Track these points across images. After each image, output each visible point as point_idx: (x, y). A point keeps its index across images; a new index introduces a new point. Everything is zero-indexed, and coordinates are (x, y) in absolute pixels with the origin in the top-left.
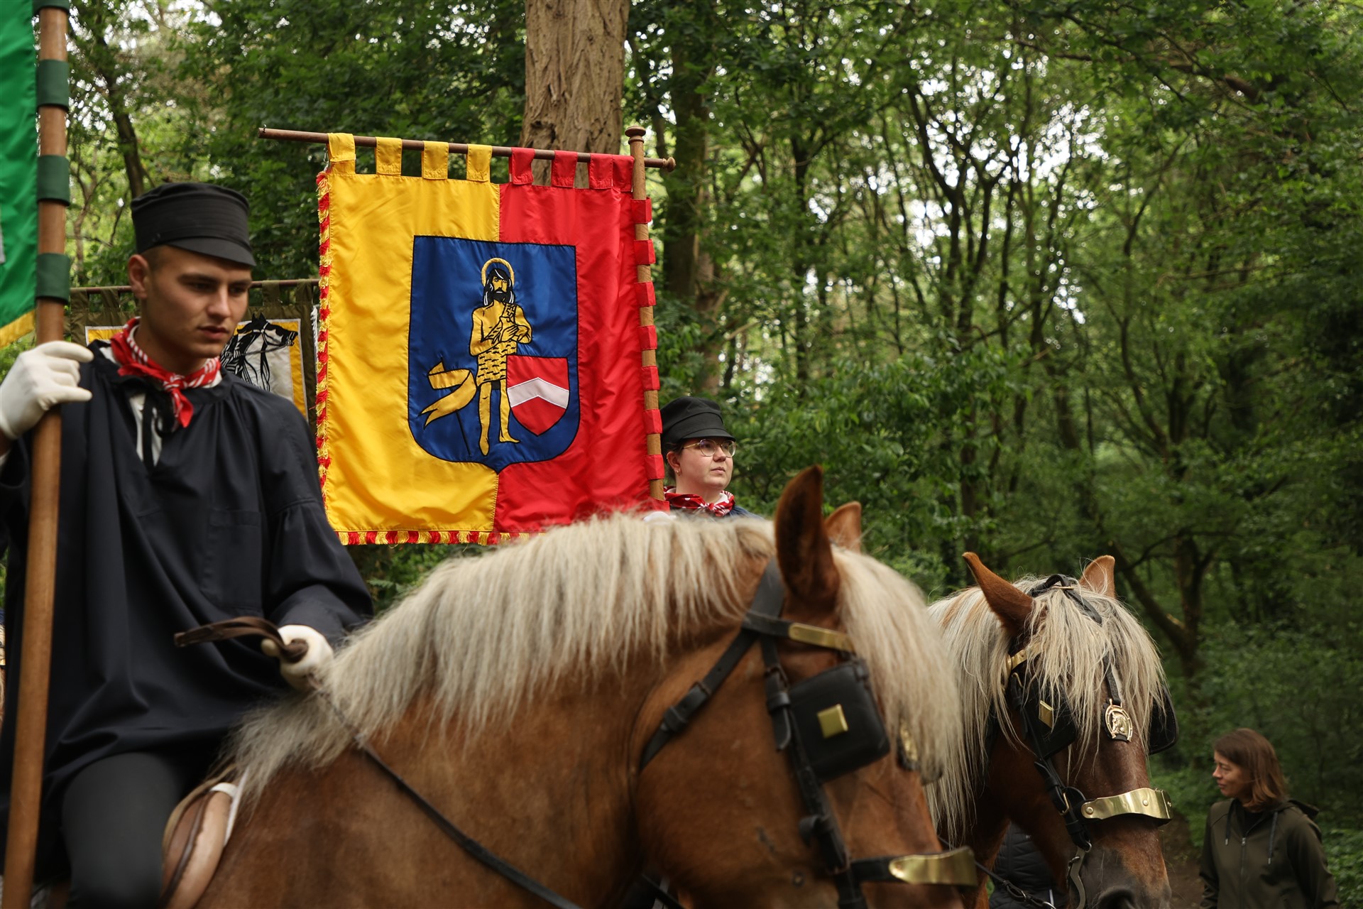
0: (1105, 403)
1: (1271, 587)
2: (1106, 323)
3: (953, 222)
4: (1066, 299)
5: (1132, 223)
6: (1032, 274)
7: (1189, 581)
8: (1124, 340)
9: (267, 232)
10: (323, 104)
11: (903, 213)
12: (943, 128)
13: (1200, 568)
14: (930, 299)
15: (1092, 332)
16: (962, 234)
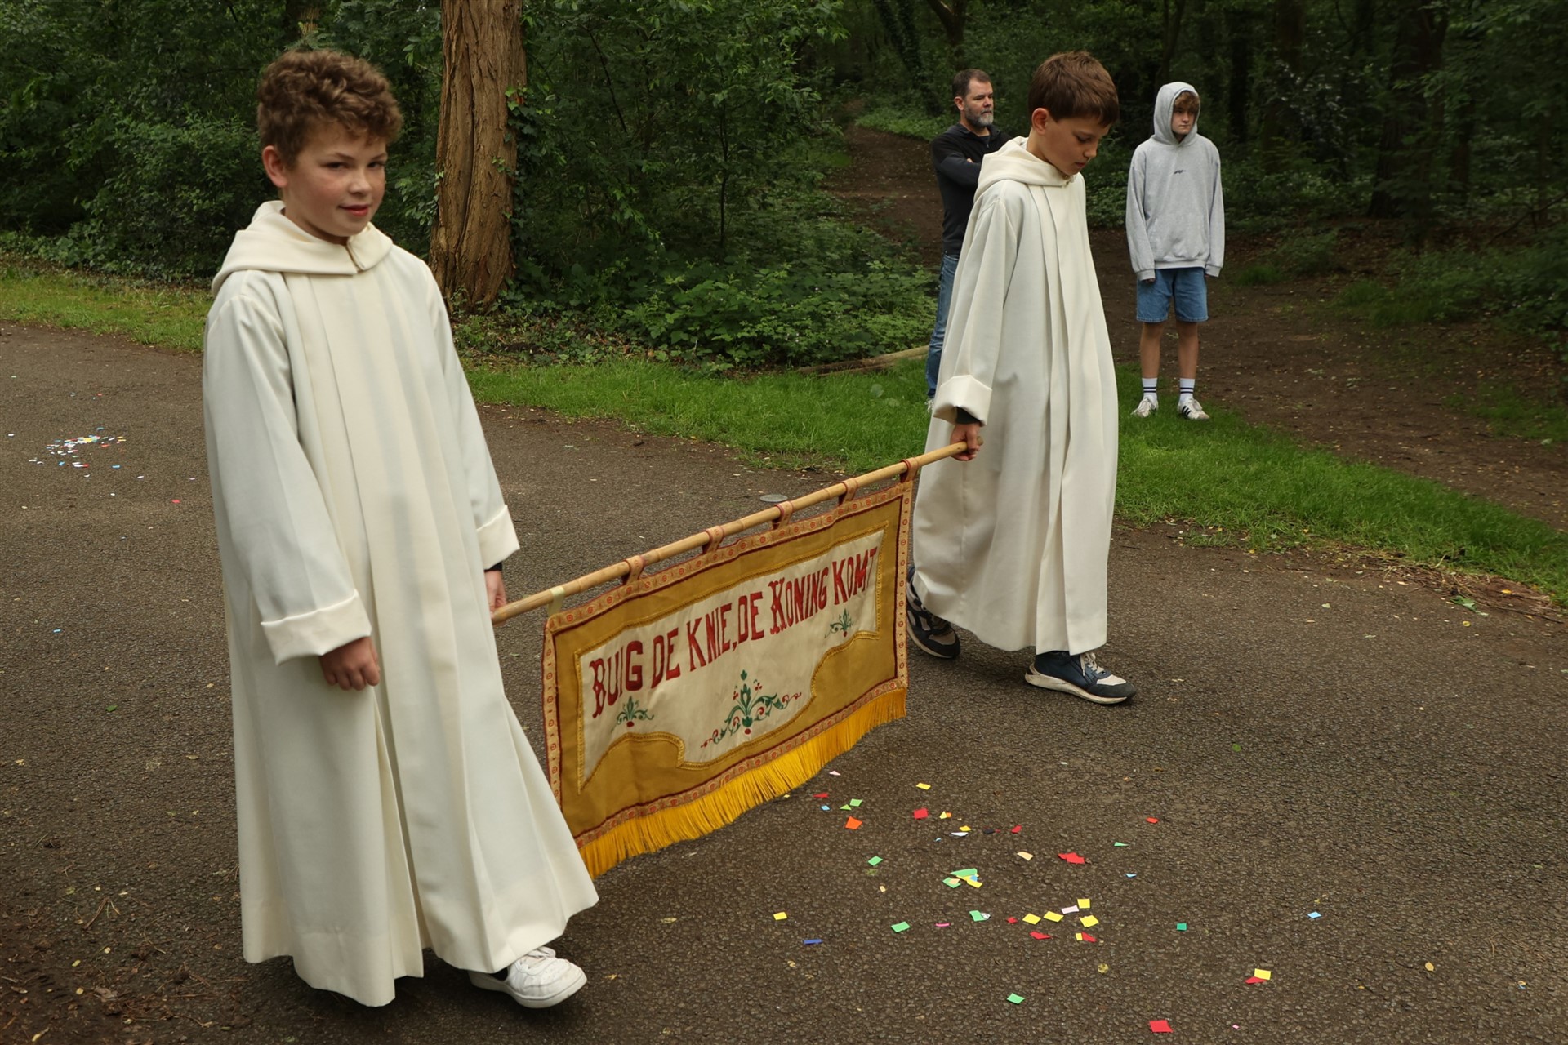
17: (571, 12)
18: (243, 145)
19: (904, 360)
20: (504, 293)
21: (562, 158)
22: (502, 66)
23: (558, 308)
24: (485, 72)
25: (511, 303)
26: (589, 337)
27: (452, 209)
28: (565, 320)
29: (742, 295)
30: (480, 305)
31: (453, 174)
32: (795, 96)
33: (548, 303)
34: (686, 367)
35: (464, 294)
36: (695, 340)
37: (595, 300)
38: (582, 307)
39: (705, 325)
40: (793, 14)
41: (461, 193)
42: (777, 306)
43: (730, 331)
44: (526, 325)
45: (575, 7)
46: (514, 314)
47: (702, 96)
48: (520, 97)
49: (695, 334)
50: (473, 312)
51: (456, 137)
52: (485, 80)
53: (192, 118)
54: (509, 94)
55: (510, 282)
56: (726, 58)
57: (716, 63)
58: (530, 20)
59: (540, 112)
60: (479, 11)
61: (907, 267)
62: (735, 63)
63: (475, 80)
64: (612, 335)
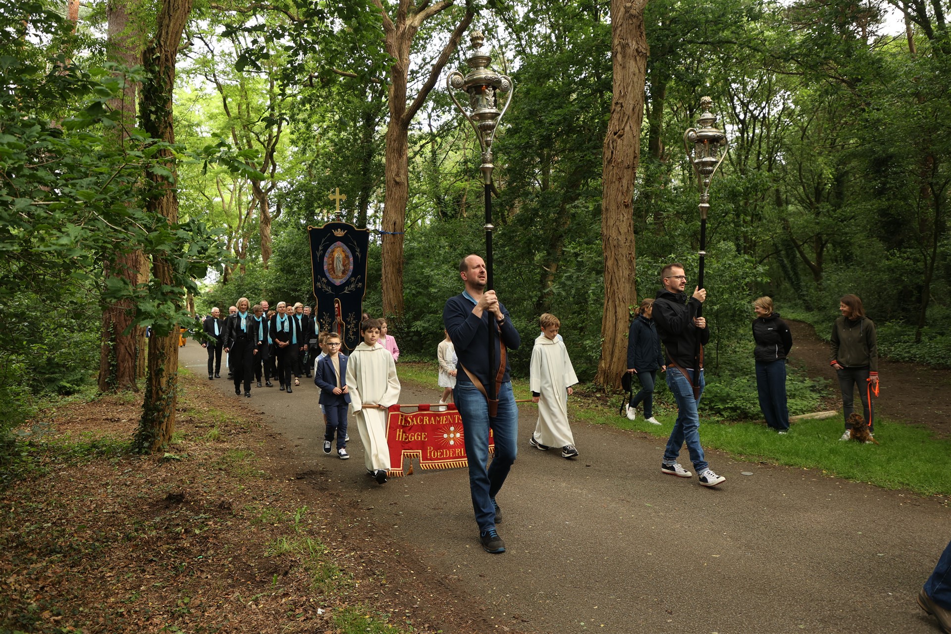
0: (792, 191)
1: (848, 252)
2: (794, 164)
3: (742, 132)
4: (780, 157)
5: (804, 130)
6: (769, 148)
7: (819, 250)
8: (800, 170)
9: (528, 142)
10: (543, 102)
11: (724, 129)
12: (739, 99)
13: (823, 246)
14: (733, 157)
15: (789, 167)
16: (746, 135)
17: (654, 275)
18: (525, 327)
19: (802, 419)
22: (627, 297)
24: (621, 300)
26: (662, 405)
27: (607, 353)
29: (727, 389)
31: (608, 339)
32: (749, 307)
34: (704, 418)
35: (611, 387)
36: (707, 407)
37: (664, 390)
38: (659, 393)
39: (711, 401)
40: (746, 273)
41: (611, 346)
42: (743, 394)
43: (722, 404)
45: (656, 273)
47: (708, 307)
49: (706, 405)
50: (615, 393)
51: (609, 324)
52: (621, 303)
56: (718, 292)
57: (714, 294)
58: (638, 279)
60: (619, 276)
61: (801, 379)
62: (722, 294)
63: (617, 303)
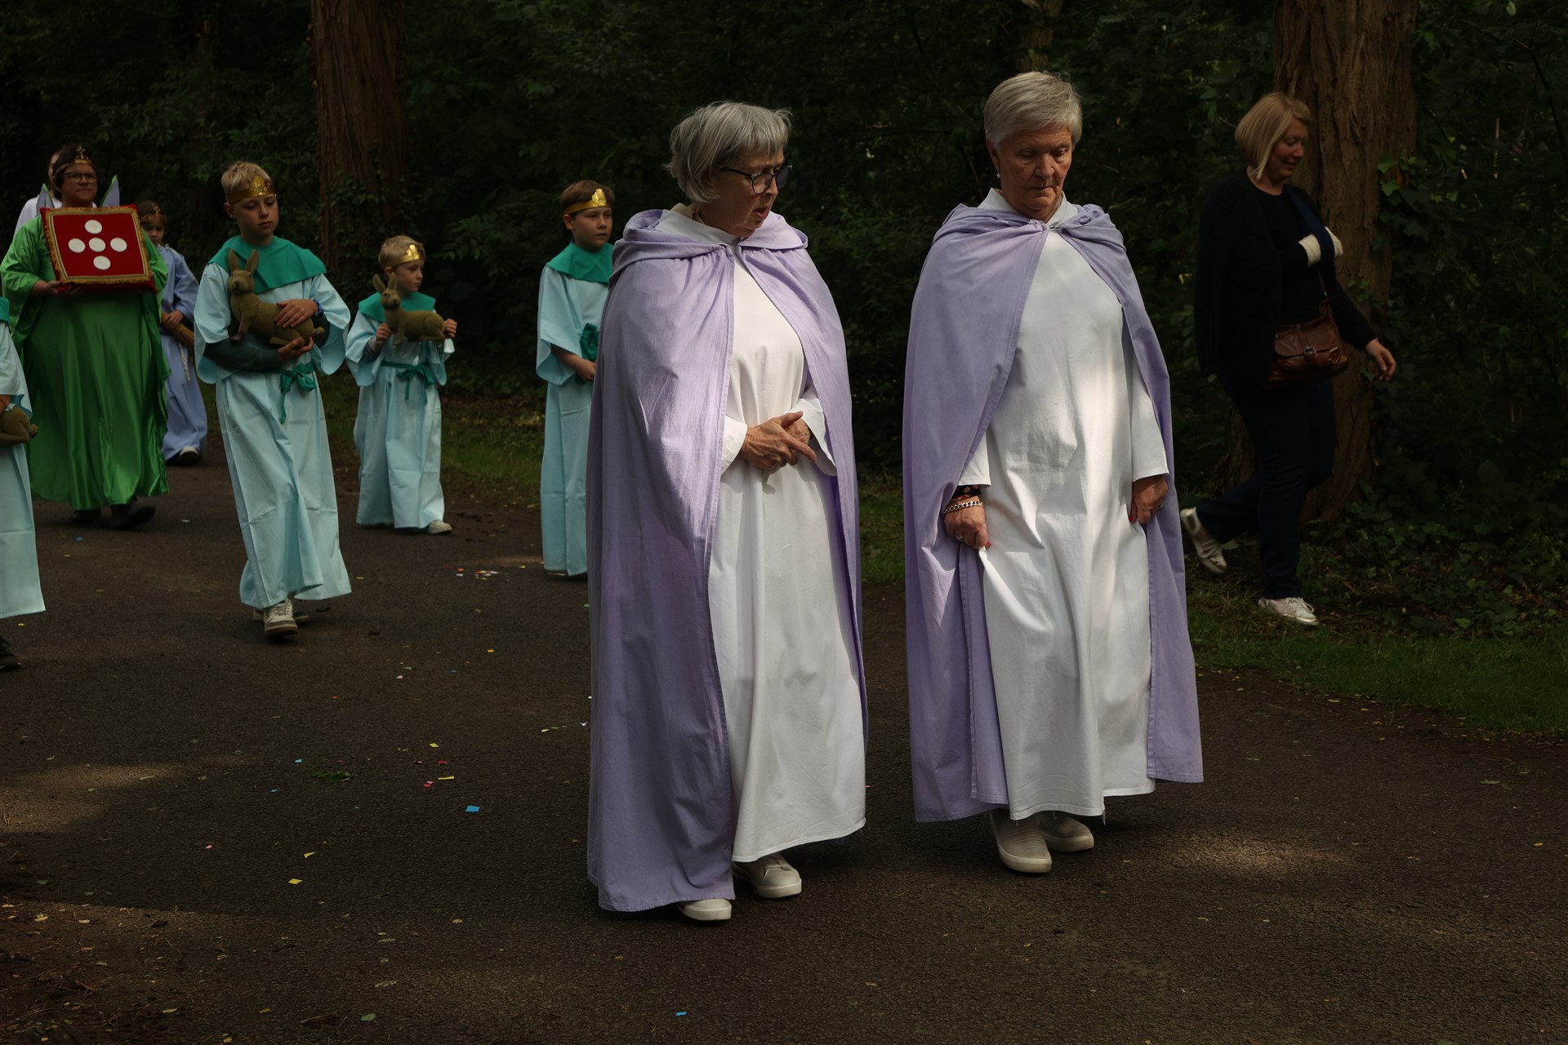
17: (1504, 19)
20: (1356, 507)
21: (1472, 277)
22: (1375, 120)
23: (1452, 536)
24: (1344, 132)
25: (1369, 524)
26: (1508, 591)
28: (1465, 558)
30: (1314, 527)
33: (1431, 528)
44: (1394, 563)
46: (1374, 544)
48: (1403, 173)
52: (1343, 146)
53: (850, 210)
54: (1383, 168)
55: (1368, 489)
58: (1429, 38)
59: (1438, 199)
60: (1341, 26)
63: (1327, 145)
64: (1553, 589)
